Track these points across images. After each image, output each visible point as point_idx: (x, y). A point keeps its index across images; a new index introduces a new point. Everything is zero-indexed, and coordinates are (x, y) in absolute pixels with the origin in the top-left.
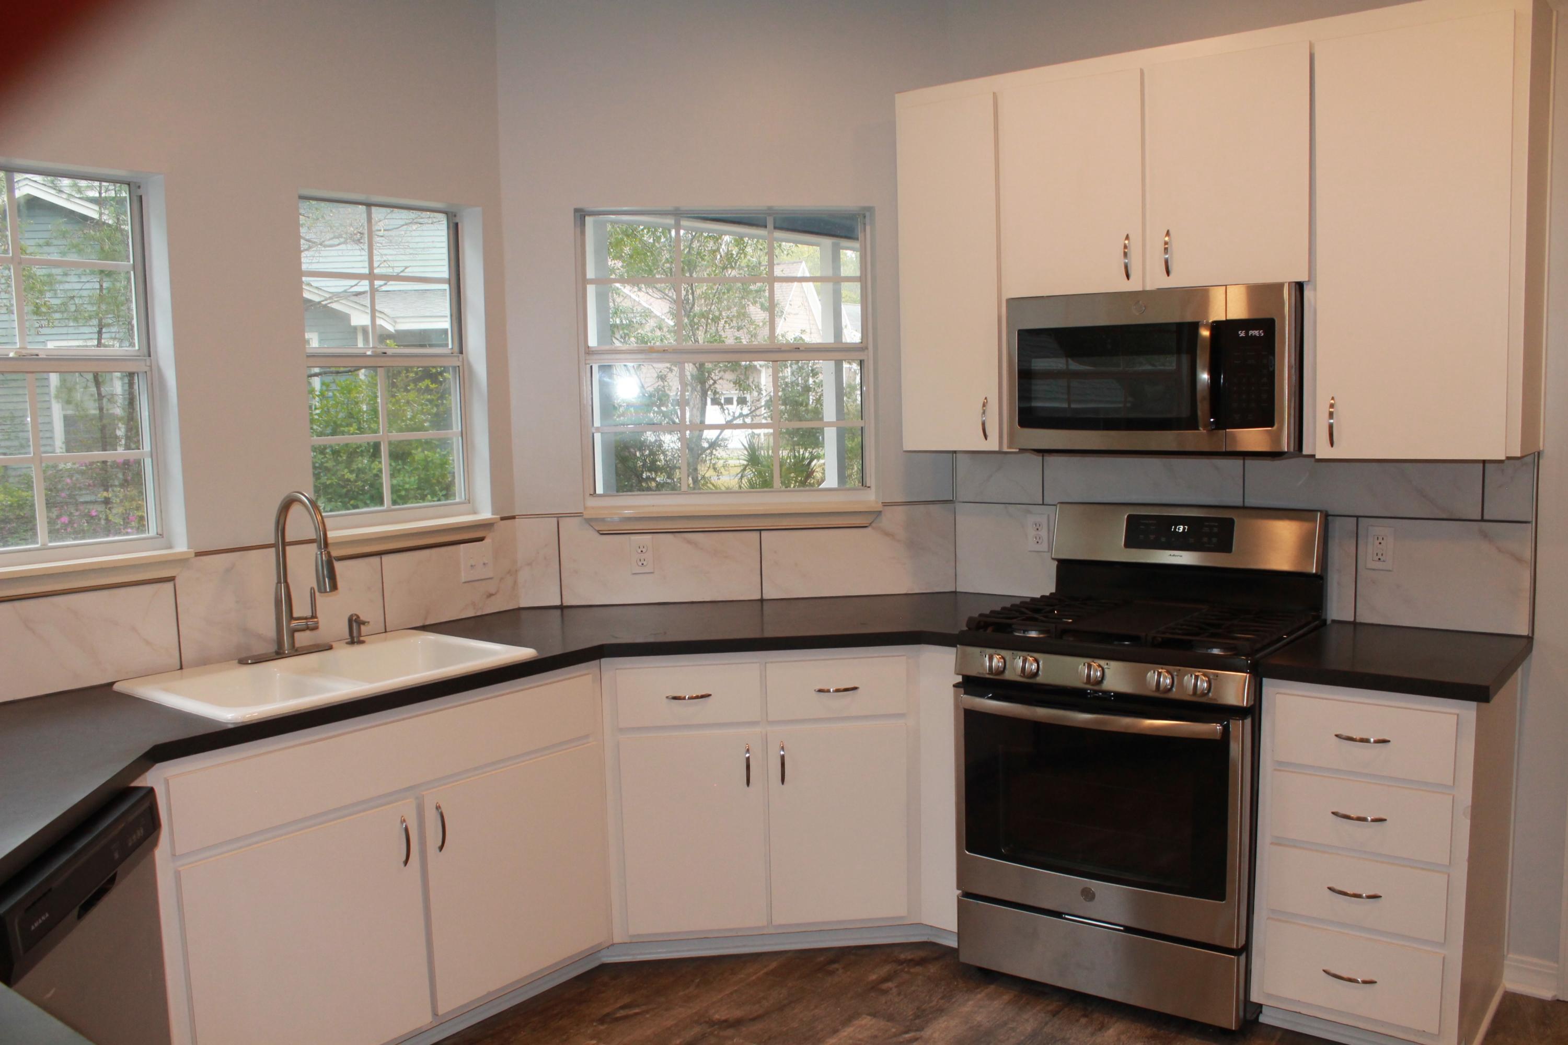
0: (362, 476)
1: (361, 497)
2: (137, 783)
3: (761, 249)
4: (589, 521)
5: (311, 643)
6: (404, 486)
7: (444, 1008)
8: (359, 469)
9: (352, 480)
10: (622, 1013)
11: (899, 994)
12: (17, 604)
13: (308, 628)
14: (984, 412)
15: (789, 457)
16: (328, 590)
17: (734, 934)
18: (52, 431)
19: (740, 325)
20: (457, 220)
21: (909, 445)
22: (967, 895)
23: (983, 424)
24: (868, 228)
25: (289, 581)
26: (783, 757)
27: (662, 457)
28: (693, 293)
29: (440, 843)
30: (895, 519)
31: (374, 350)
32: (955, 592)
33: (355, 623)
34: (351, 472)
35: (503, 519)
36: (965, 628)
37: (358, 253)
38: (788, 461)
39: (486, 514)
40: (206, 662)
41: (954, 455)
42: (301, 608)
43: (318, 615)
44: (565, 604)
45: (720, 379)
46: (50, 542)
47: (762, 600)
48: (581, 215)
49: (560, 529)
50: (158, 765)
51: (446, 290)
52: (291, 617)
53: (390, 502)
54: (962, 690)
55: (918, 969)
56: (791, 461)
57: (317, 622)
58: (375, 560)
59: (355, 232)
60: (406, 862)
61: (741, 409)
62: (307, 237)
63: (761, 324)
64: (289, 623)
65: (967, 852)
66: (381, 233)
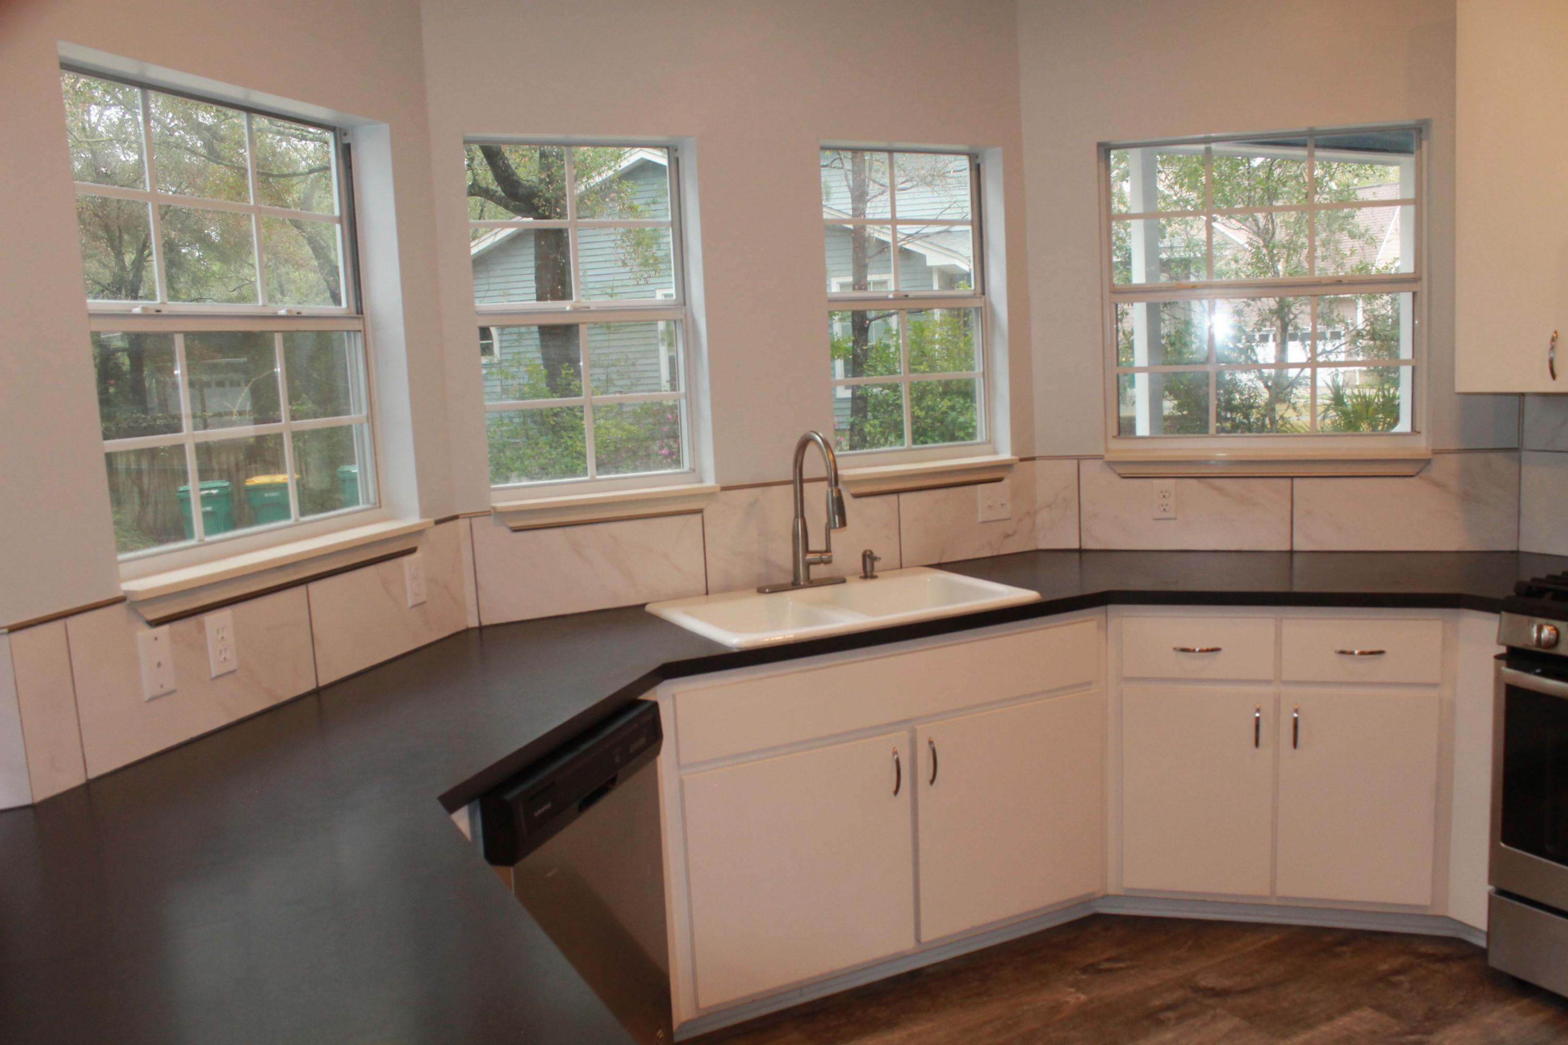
0: (931, 413)
1: (930, 434)
2: (646, 696)
3: (1350, 172)
4: (1111, 464)
5: (828, 576)
6: (971, 423)
7: (926, 936)
8: (929, 407)
9: (921, 417)
10: (1106, 965)
11: (1411, 990)
12: (567, 529)
13: (822, 561)
14: (1552, 348)
15: (1377, 395)
16: (838, 526)
17: (1234, 900)
18: (658, 371)
19: (1324, 254)
20: (979, 161)
21: (1461, 387)
22: (1501, 892)
23: (1551, 362)
24: (1425, 143)
25: (806, 516)
26: (1296, 720)
27: (1237, 396)
28: (1273, 222)
29: (931, 777)
30: (1446, 468)
31: (895, 293)
32: (1517, 553)
33: (868, 558)
34: (921, 409)
35: (1022, 460)
36: (1513, 594)
37: (930, 195)
38: (1376, 400)
39: (1005, 454)
40: (729, 589)
41: (1522, 397)
42: (817, 543)
43: (833, 548)
44: (1084, 547)
45: (1300, 313)
46: (598, 474)
47: (1291, 552)
48: (1105, 150)
49: (1081, 473)
50: (666, 682)
51: (968, 231)
52: (807, 551)
53: (911, 441)
54: (1504, 662)
55: (1438, 966)
56: (1379, 400)
57: (831, 557)
58: (893, 498)
59: (926, 174)
60: (896, 792)
61: (1324, 345)
62: (881, 182)
63: (1348, 253)
64: (804, 556)
65: (1503, 845)
66: (952, 174)
